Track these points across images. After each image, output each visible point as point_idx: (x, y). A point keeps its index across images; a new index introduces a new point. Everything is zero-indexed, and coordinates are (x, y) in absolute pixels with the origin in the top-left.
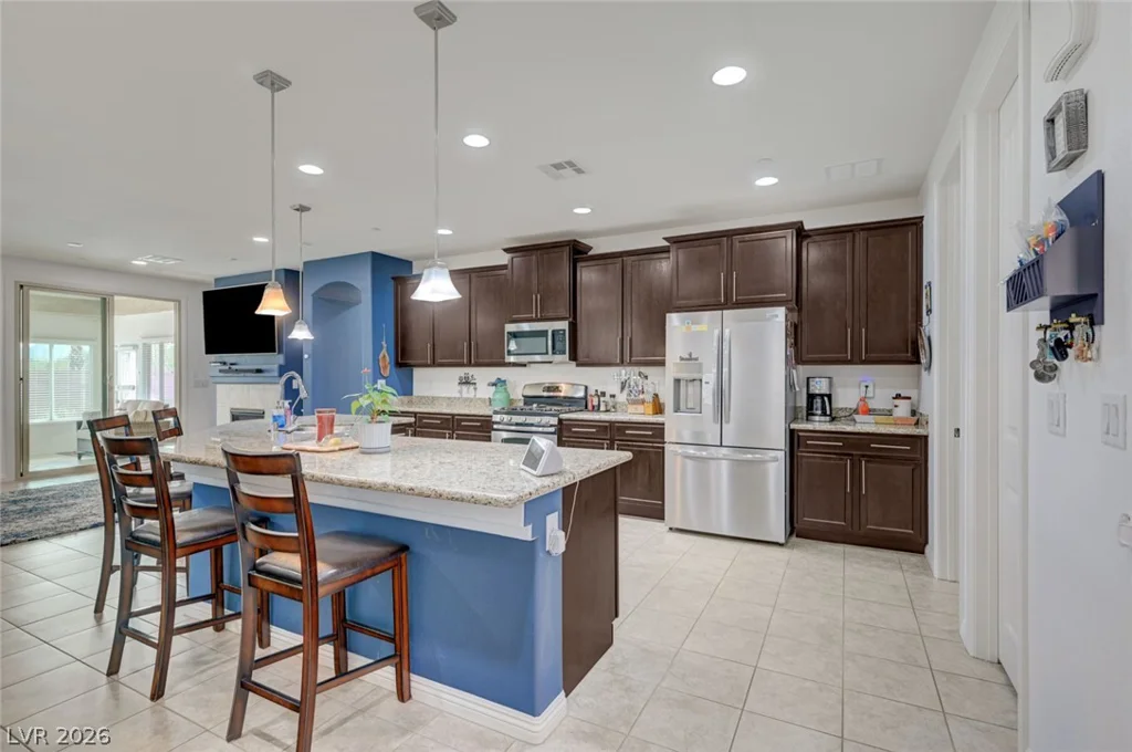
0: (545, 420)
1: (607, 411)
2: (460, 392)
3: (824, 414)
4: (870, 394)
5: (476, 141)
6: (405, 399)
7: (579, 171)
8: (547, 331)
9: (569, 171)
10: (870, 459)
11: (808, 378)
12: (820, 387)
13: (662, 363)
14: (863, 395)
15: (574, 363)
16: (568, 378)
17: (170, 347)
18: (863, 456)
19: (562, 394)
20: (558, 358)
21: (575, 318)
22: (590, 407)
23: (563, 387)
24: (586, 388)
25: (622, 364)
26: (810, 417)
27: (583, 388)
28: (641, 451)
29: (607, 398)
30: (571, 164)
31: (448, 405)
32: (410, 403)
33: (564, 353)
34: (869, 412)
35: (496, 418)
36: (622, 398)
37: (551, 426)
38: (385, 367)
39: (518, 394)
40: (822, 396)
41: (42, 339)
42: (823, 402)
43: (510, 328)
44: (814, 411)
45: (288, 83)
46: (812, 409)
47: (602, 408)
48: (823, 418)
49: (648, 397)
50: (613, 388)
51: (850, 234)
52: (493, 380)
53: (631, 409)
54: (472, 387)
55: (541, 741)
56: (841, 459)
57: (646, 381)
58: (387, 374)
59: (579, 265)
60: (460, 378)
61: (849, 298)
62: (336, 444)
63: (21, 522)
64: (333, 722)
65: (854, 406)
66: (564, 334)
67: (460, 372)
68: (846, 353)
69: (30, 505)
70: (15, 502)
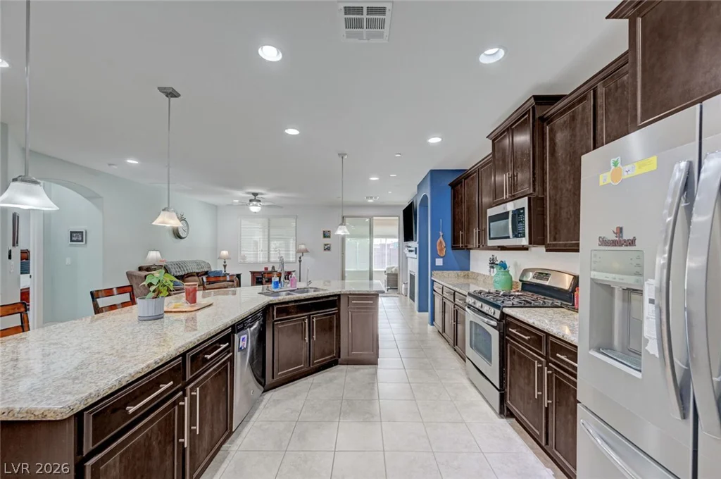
2: (490, 271)
8: (509, 213)
15: (543, 249)
31: (484, 281)
33: (524, 235)
37: (495, 319)
38: (441, 250)
58: (443, 253)
60: (490, 260)
66: (524, 214)
67: (490, 254)
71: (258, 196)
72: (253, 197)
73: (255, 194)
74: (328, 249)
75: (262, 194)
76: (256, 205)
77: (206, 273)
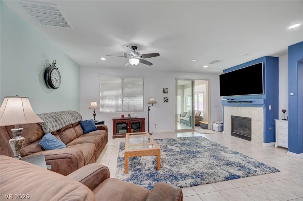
74: (167, 101)
77: (79, 123)
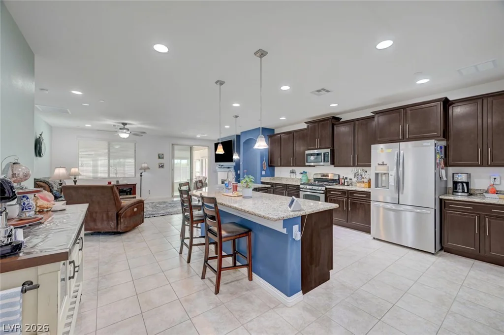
0: (320, 188)
1: (348, 185)
2: (290, 176)
3: (463, 192)
4: (495, 183)
5: (285, 88)
6: (272, 178)
7: (328, 91)
8: (321, 153)
9: (323, 92)
10: (492, 217)
11: (453, 174)
12: (462, 178)
13: (370, 166)
14: (493, 183)
15: (333, 166)
16: (332, 172)
17: (207, 160)
18: (487, 215)
19: (329, 178)
20: (326, 163)
21: (333, 147)
22: (341, 184)
23: (330, 175)
24: (339, 176)
25: (354, 166)
26: (454, 193)
27: (338, 176)
28: (361, 203)
29: (348, 180)
30: (323, 89)
31: (286, 180)
32: (273, 179)
33: (328, 162)
34: (497, 192)
35: (301, 186)
36: (354, 180)
37: (323, 190)
38: (265, 167)
39: (311, 177)
40: (462, 183)
41: (178, 158)
42: (463, 186)
43: (307, 152)
44: (458, 190)
45: (224, 82)
46: (456, 188)
47: (346, 184)
48: (463, 194)
49: (366, 180)
50: (351, 176)
51: (481, 100)
52: (302, 172)
53: (358, 185)
54: (295, 174)
55: (290, 306)
56: (473, 216)
57: (366, 173)
58: (265, 169)
59: (335, 126)
60: (291, 171)
61: (480, 133)
62: (237, 194)
63: (170, 209)
64: (229, 281)
65: (486, 189)
66: (328, 154)
67: (291, 168)
68: (478, 161)
69: (173, 205)
70: (170, 204)
71: (127, 126)
72: (122, 126)
73: (125, 124)
74: (162, 167)
75: (130, 124)
76: (125, 133)
